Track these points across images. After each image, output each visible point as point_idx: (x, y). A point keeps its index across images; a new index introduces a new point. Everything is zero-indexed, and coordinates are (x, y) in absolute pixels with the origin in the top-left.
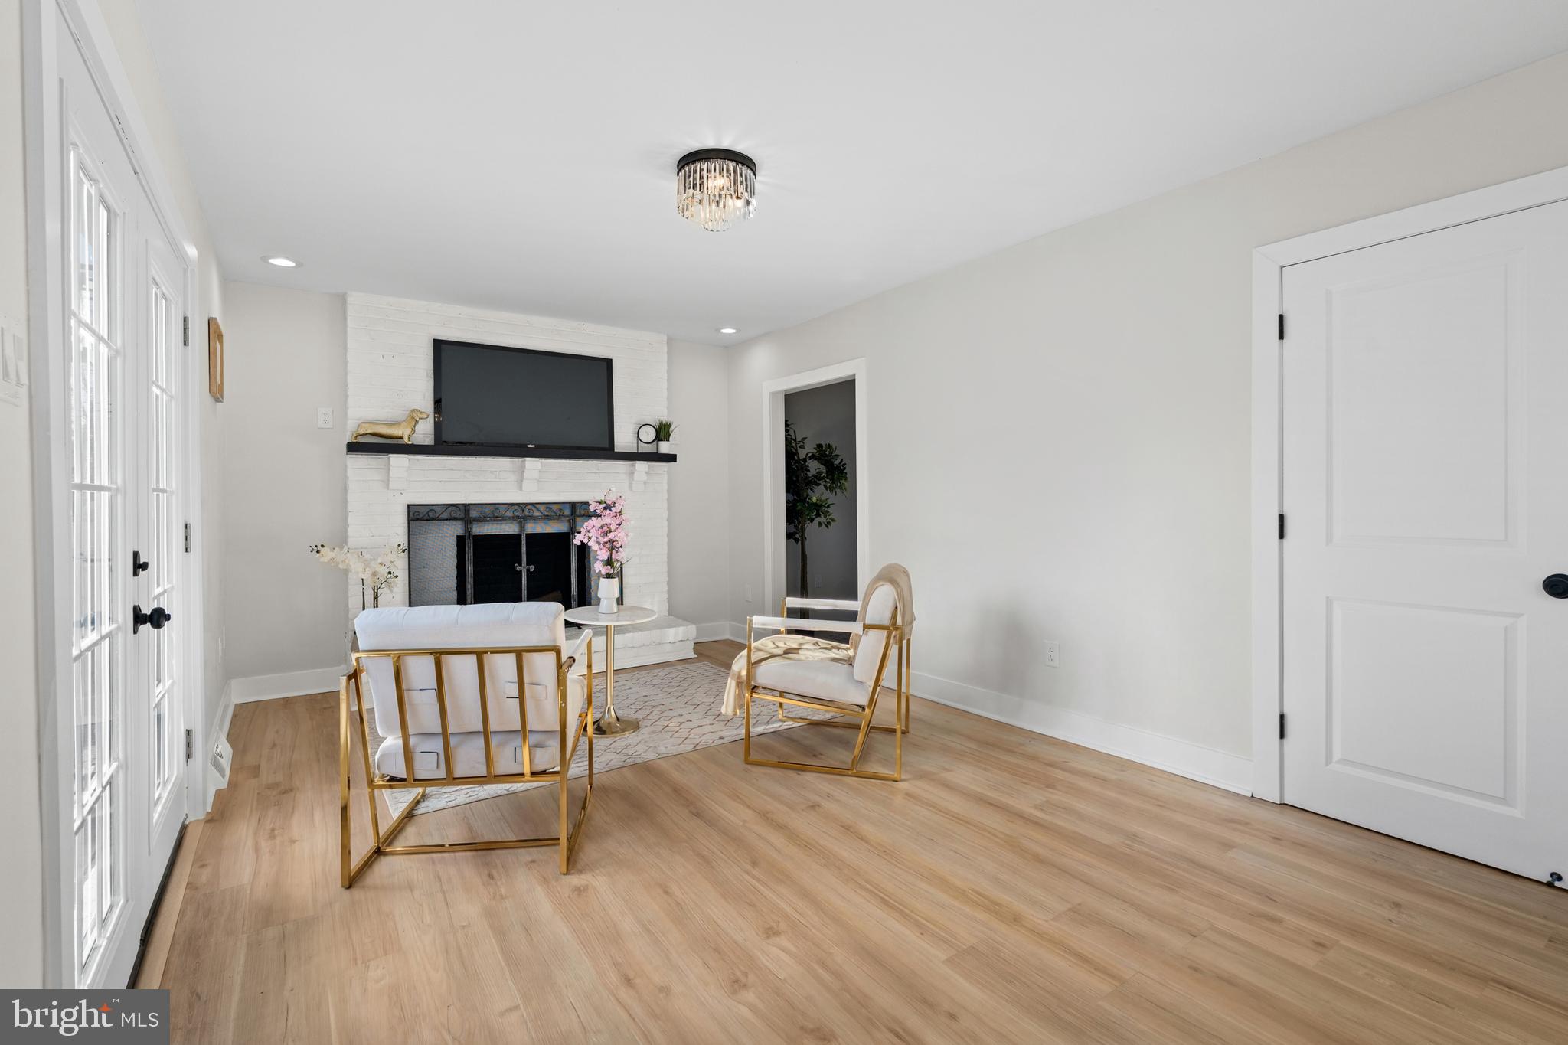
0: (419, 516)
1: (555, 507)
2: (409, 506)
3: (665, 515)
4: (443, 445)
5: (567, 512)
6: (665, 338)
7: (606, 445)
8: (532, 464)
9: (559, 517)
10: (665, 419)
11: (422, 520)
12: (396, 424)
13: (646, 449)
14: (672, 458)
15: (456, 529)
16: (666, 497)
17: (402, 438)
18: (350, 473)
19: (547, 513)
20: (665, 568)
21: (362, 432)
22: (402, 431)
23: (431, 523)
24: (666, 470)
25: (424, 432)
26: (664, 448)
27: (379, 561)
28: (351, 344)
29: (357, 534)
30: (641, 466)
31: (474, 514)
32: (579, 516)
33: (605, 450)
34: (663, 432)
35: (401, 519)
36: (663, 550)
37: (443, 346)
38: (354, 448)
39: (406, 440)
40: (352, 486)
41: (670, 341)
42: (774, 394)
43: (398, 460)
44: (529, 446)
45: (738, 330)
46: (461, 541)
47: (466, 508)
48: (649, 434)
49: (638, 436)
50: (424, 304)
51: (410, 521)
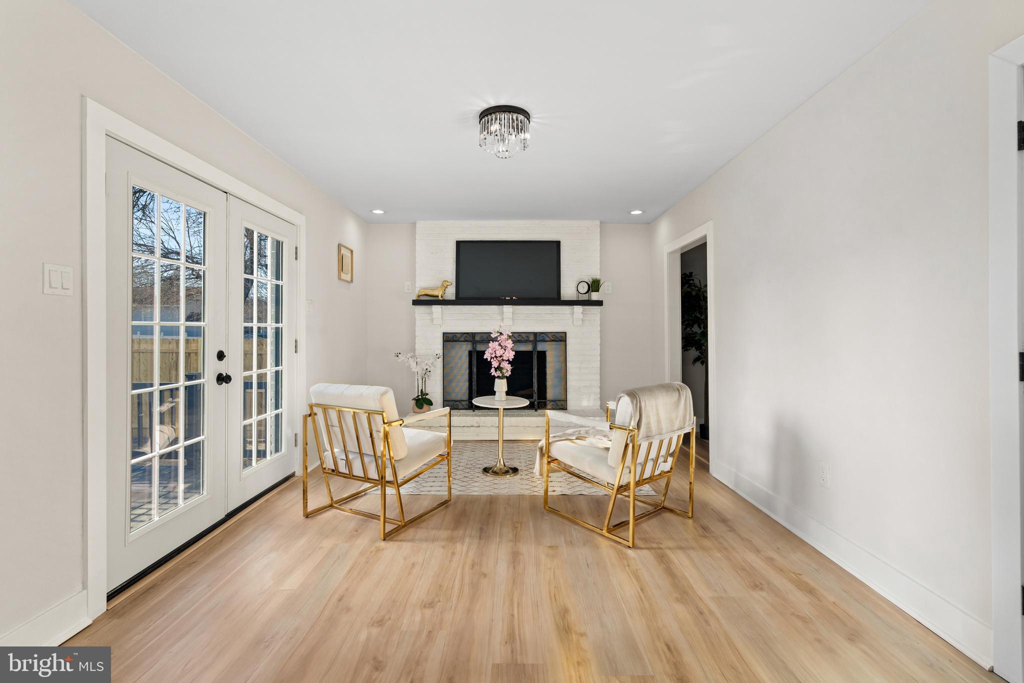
0: (449, 339)
1: (524, 335)
2: (444, 333)
3: (599, 341)
4: (461, 300)
5: (532, 338)
6: (598, 223)
7: (555, 296)
8: (508, 309)
9: (527, 341)
10: (598, 277)
11: (450, 341)
13: (585, 297)
14: (599, 303)
15: (467, 347)
16: (599, 329)
17: (438, 296)
18: (417, 316)
19: (519, 339)
20: (598, 377)
21: (420, 294)
22: (438, 293)
23: (454, 343)
24: (599, 311)
25: (451, 293)
26: (595, 296)
27: (426, 363)
28: (417, 248)
29: (420, 348)
30: (578, 309)
31: (477, 338)
32: (539, 341)
33: (554, 299)
34: (595, 285)
35: (440, 341)
36: (597, 364)
37: (461, 244)
39: (440, 298)
40: (418, 323)
42: (671, 254)
43: (436, 309)
44: (507, 298)
45: (644, 212)
46: (470, 353)
47: (473, 335)
48: (584, 288)
49: (577, 290)
50: (453, 221)
51: (444, 341)
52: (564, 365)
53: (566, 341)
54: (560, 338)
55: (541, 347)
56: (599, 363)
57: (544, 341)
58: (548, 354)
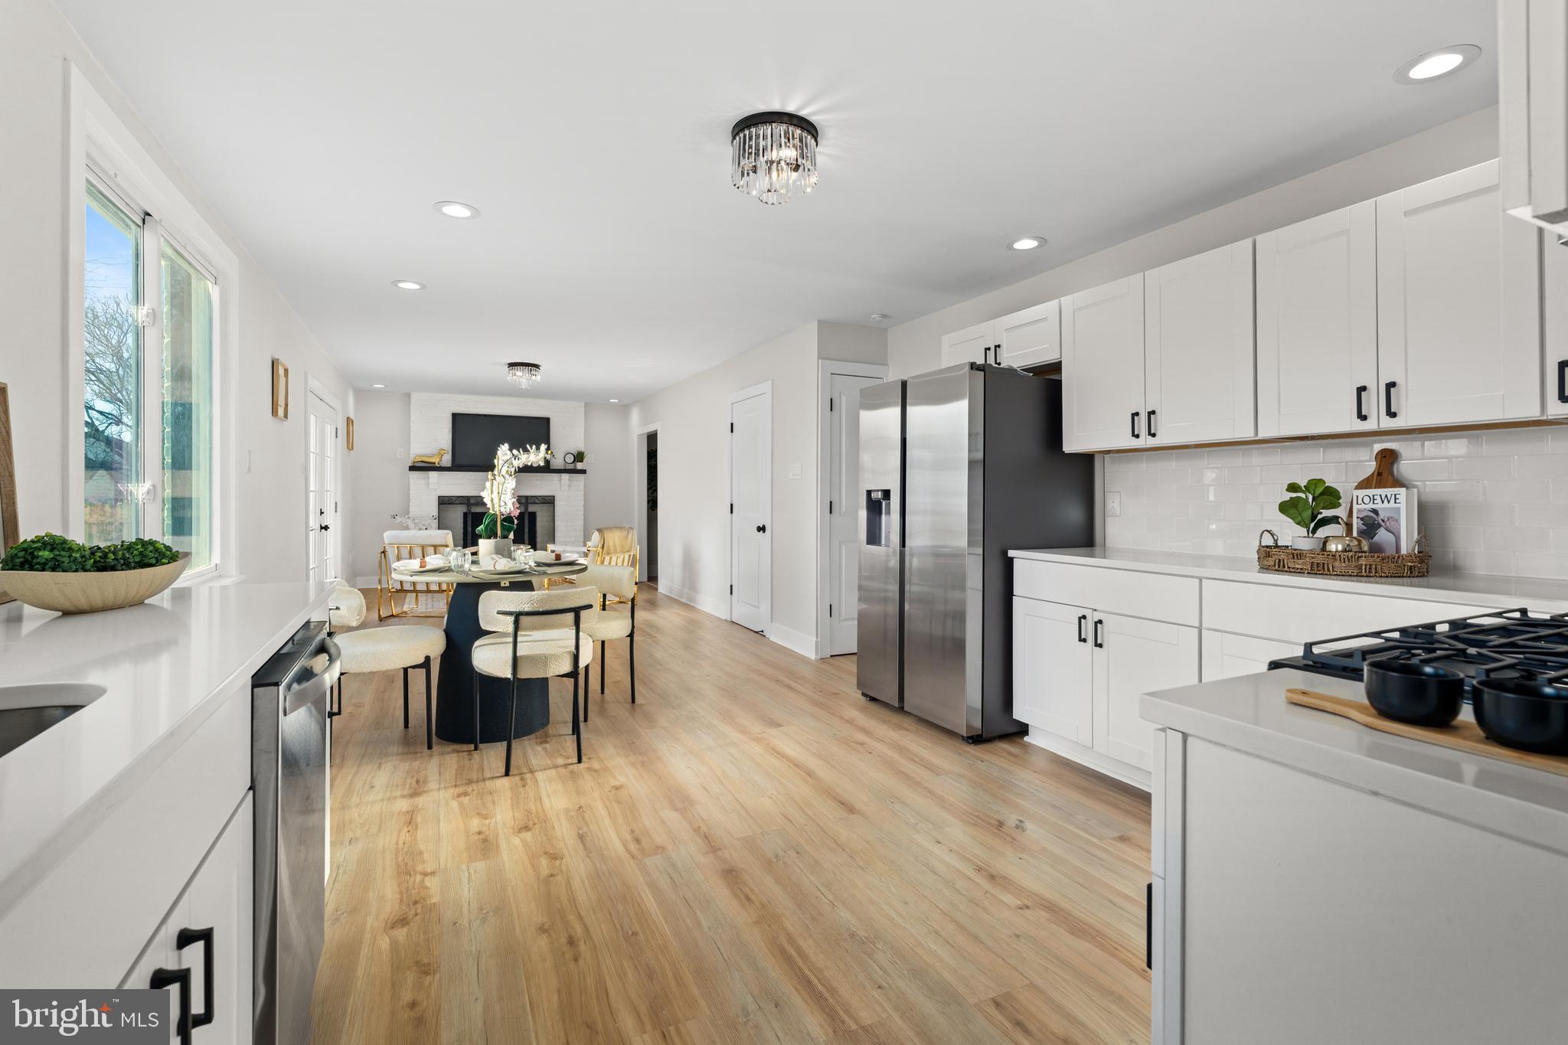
0: (444, 502)
2: (439, 497)
3: (582, 503)
4: (457, 466)
5: (524, 501)
6: (584, 404)
7: (545, 465)
10: (583, 450)
11: (445, 504)
12: (433, 456)
13: (571, 467)
14: (583, 472)
15: (462, 509)
16: (583, 494)
17: (435, 463)
18: (411, 480)
20: (582, 533)
21: (416, 460)
22: (436, 460)
23: (450, 506)
24: (583, 478)
25: (447, 461)
26: (579, 466)
28: (412, 418)
29: (414, 510)
30: (565, 477)
31: (472, 501)
32: (530, 503)
33: (545, 467)
34: (579, 457)
35: (436, 503)
36: (581, 523)
37: (457, 417)
38: (412, 468)
39: (437, 465)
40: (412, 487)
41: (586, 405)
42: (640, 436)
43: (433, 475)
45: (620, 401)
46: (465, 515)
47: (468, 498)
48: (570, 459)
49: (565, 460)
50: (448, 395)
51: (439, 504)
52: (552, 524)
53: (554, 503)
54: (549, 501)
55: (531, 508)
56: (583, 522)
57: (535, 503)
58: (538, 514)
